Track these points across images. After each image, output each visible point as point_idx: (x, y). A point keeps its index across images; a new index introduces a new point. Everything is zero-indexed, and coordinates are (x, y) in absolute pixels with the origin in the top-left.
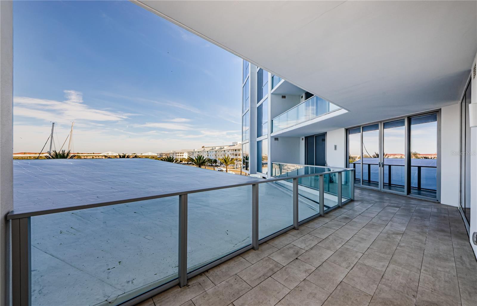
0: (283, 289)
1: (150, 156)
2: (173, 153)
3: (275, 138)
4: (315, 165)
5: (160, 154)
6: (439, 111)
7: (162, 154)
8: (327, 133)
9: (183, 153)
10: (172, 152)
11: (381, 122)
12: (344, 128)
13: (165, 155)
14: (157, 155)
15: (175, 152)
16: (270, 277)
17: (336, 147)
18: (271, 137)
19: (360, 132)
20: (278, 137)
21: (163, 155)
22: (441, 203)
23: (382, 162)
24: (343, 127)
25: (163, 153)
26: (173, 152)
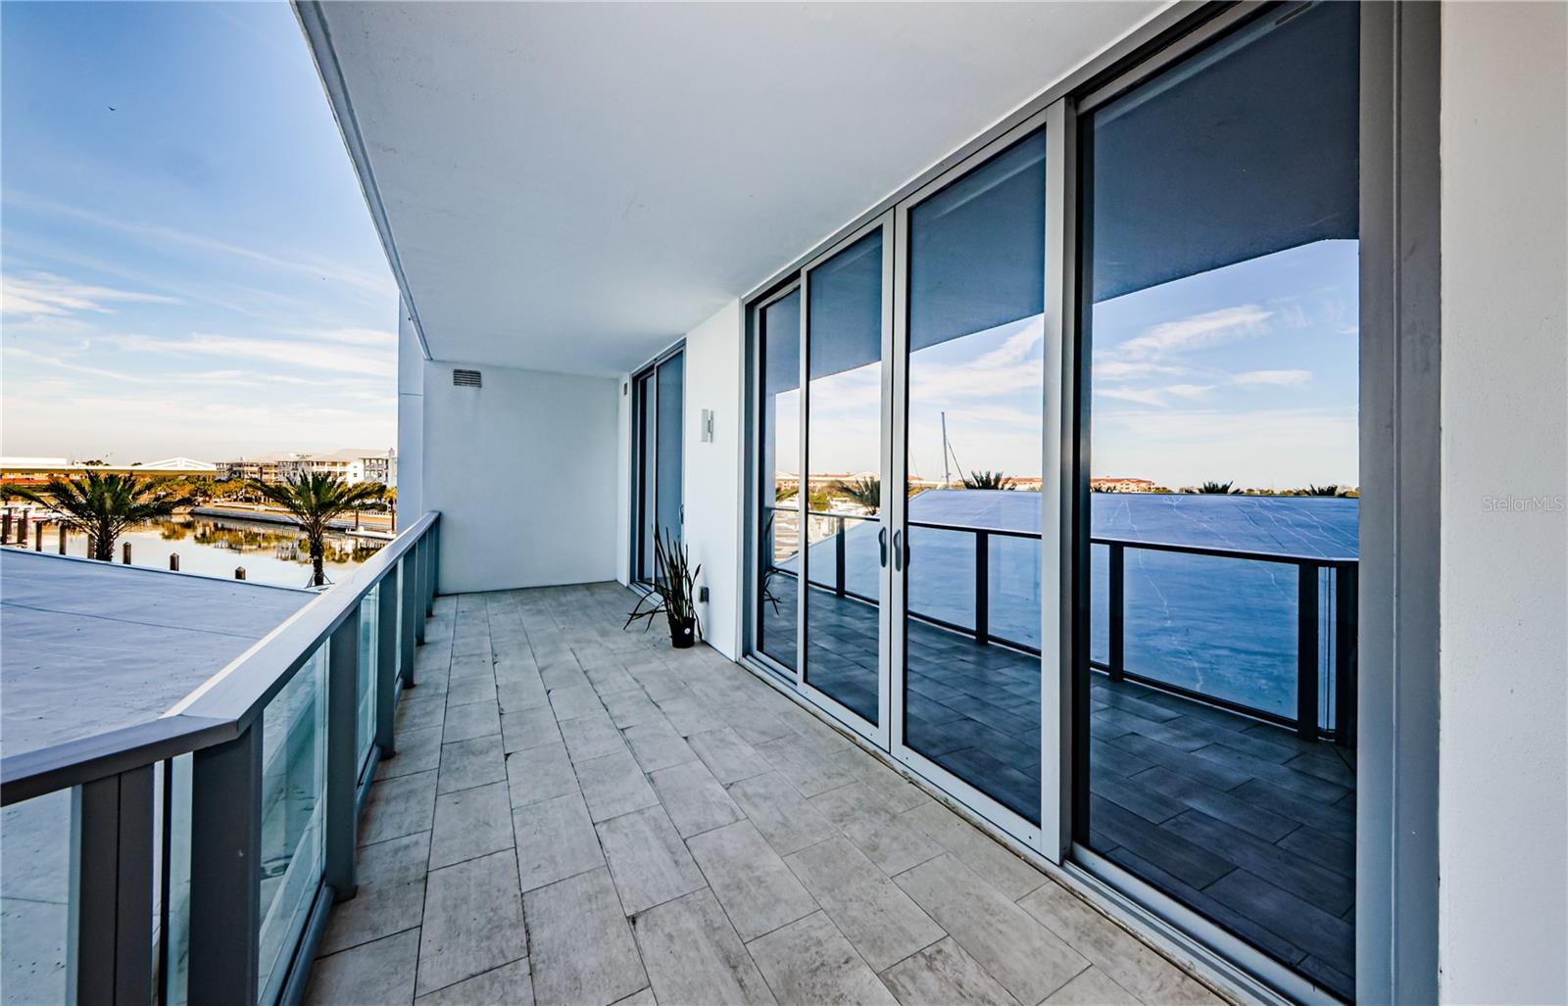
1: (182, 473)
2: (297, 463)
3: (457, 372)
5: (232, 465)
7: (240, 465)
9: (344, 464)
10: (293, 457)
13: (256, 469)
14: (214, 468)
15: (303, 457)
21: (246, 469)
25: (245, 461)
26: (297, 459)
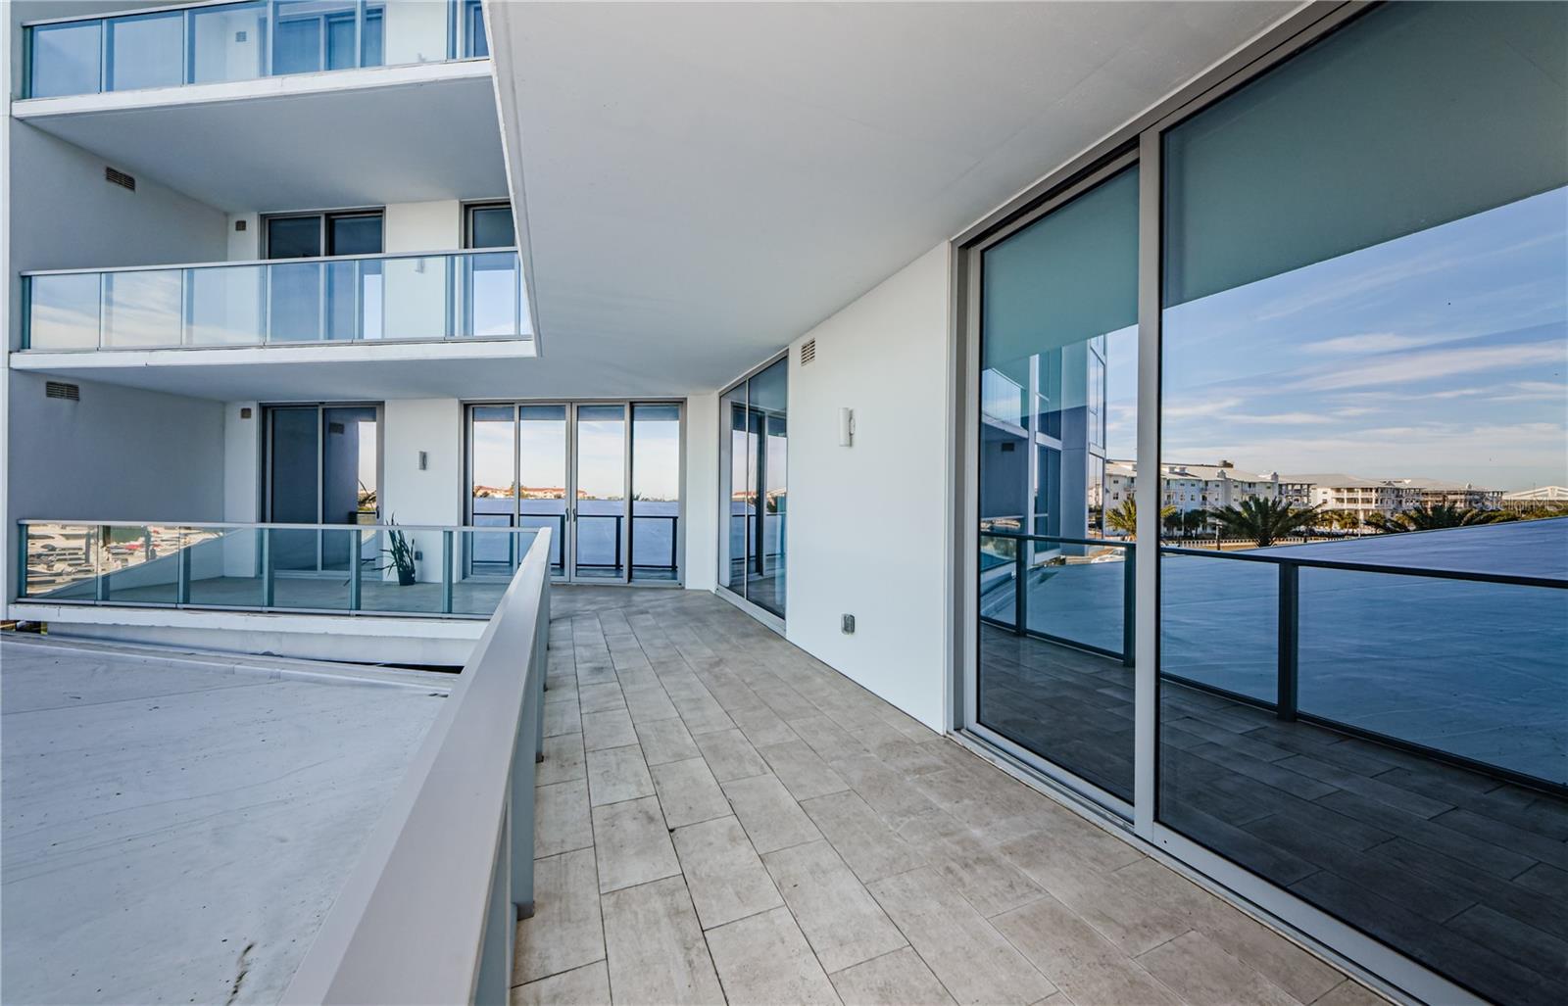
0: (773, 922)
3: (49, 384)
4: (324, 523)
6: (682, 402)
8: (386, 404)
11: (571, 402)
12: (457, 400)
16: (706, 933)
17: (424, 457)
18: (15, 373)
19: (512, 419)
20: (79, 379)
22: (687, 588)
23: (574, 507)
24: (454, 397)
